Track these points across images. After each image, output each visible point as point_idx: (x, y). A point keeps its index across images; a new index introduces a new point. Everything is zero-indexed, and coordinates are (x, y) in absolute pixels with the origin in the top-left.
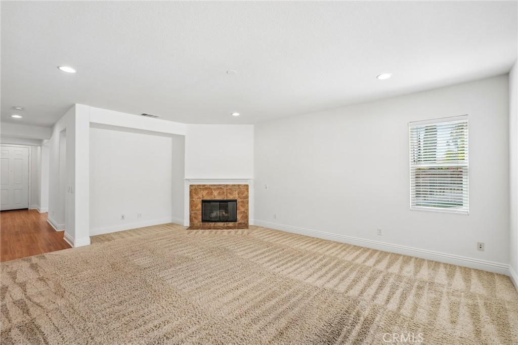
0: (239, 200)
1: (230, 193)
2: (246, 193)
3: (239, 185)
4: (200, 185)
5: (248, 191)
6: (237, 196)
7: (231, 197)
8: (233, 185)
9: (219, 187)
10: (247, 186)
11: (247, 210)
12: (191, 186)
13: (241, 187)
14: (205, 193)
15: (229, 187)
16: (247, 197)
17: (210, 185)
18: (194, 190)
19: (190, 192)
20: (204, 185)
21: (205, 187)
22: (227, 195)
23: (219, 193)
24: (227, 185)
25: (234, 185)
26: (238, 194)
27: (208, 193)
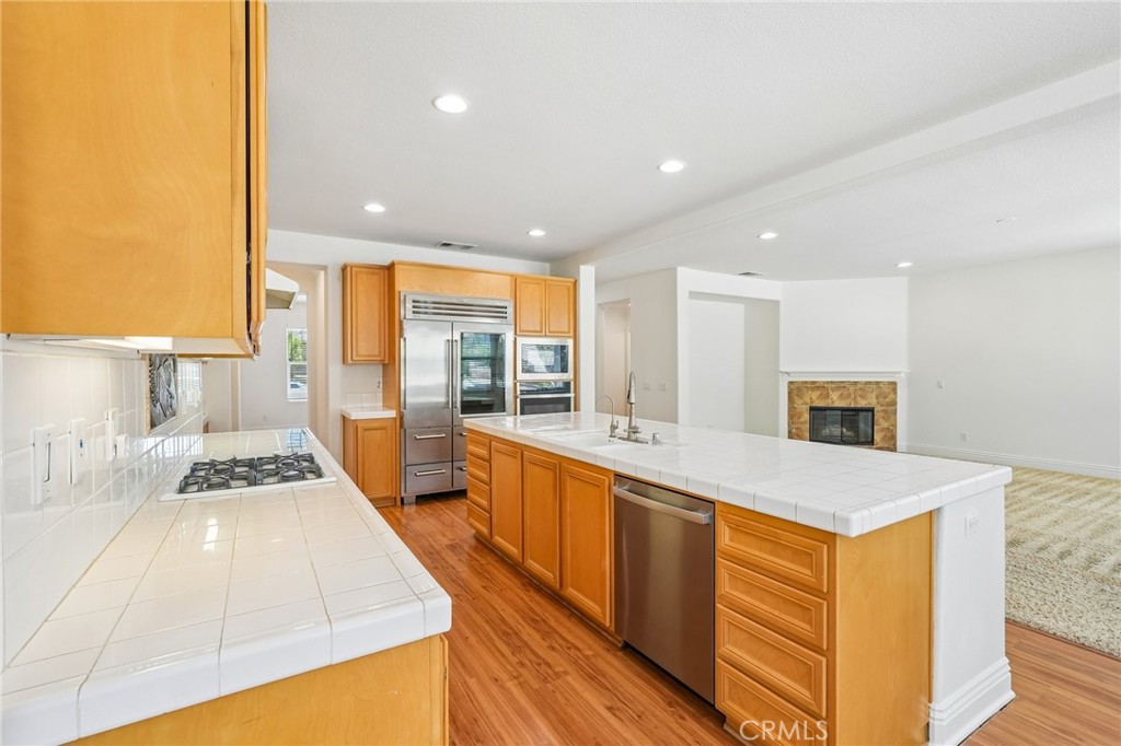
0: (878, 409)
1: (861, 396)
2: (892, 396)
3: (877, 383)
4: (806, 382)
5: (896, 393)
6: (875, 401)
7: (862, 403)
8: (867, 383)
9: (840, 386)
10: (894, 384)
11: (895, 425)
12: (791, 383)
13: (881, 385)
14: (815, 395)
15: (860, 386)
16: (894, 403)
17: (824, 383)
18: (795, 390)
19: (789, 393)
20: (813, 383)
21: (815, 386)
22: (855, 398)
23: (842, 395)
24: (856, 383)
25: (870, 383)
26: (877, 397)
27: (821, 395)
